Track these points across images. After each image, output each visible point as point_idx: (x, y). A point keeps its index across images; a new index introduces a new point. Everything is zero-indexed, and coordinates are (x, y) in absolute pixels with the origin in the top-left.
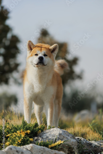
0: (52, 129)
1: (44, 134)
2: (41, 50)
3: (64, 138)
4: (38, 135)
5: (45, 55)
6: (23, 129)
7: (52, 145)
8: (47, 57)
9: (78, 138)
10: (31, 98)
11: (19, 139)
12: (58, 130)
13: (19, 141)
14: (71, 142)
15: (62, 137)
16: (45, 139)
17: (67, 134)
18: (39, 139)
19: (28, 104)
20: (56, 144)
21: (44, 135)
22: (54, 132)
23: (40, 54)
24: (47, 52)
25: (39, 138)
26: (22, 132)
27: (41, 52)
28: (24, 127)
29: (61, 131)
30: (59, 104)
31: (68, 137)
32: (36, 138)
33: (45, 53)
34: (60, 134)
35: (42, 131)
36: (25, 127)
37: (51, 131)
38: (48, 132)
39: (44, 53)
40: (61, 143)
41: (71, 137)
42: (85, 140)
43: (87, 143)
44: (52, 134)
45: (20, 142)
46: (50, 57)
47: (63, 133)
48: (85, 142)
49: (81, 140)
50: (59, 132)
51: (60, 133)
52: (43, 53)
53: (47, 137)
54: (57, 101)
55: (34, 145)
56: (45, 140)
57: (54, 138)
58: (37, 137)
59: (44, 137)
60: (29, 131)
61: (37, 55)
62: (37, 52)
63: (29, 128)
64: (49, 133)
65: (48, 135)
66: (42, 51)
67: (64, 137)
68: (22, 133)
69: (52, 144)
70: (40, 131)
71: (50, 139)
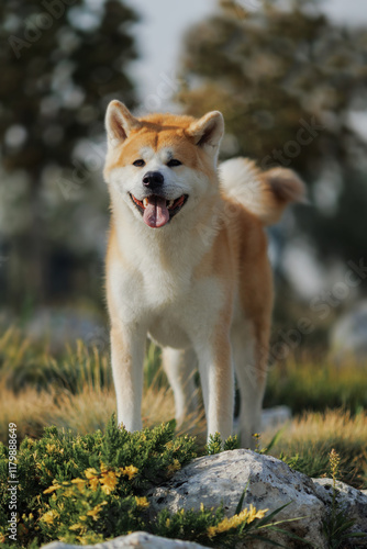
0: (223, 456)
1: (193, 474)
2: (156, 142)
3: (270, 494)
4: (169, 480)
5: (172, 163)
6: (110, 461)
7: (220, 525)
8: (180, 167)
9: (327, 487)
10: (137, 325)
11: (92, 506)
12: (246, 460)
13: (93, 513)
14: (299, 508)
15: (262, 491)
16: (193, 495)
17: (282, 474)
18: (173, 498)
19: (126, 346)
20: (237, 520)
21: (192, 480)
22: (230, 471)
23: (151, 158)
24: (178, 151)
25: (174, 492)
26: (106, 473)
27: (156, 150)
28: (113, 453)
29: (257, 464)
30: (258, 335)
31: (286, 488)
32: (160, 491)
33: (173, 154)
34: (254, 479)
35: (185, 463)
36: (118, 451)
37: (219, 461)
38: (210, 467)
39: (169, 153)
40: (256, 519)
41: (298, 488)
42: (354, 491)
43: (361, 504)
44: (224, 476)
45: (95, 518)
46: (194, 165)
47: (268, 472)
48: (353, 503)
49: (336, 491)
50: (252, 468)
51: (256, 471)
52: (164, 155)
53: (204, 490)
54: (250, 326)
55: (146, 539)
56: (194, 500)
57: (229, 493)
58: (165, 486)
59: (192, 490)
60: (132, 470)
61: (140, 163)
62: (142, 150)
63: (135, 453)
64: (211, 473)
65: (208, 482)
66: (160, 145)
67: (269, 488)
68: (106, 477)
69: (220, 521)
70: (176, 461)
71: (214, 498)
